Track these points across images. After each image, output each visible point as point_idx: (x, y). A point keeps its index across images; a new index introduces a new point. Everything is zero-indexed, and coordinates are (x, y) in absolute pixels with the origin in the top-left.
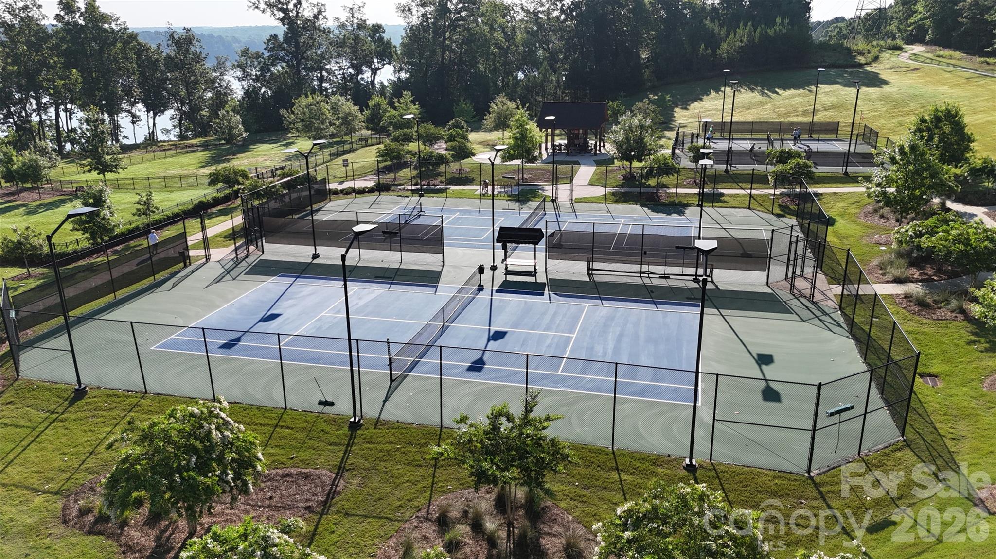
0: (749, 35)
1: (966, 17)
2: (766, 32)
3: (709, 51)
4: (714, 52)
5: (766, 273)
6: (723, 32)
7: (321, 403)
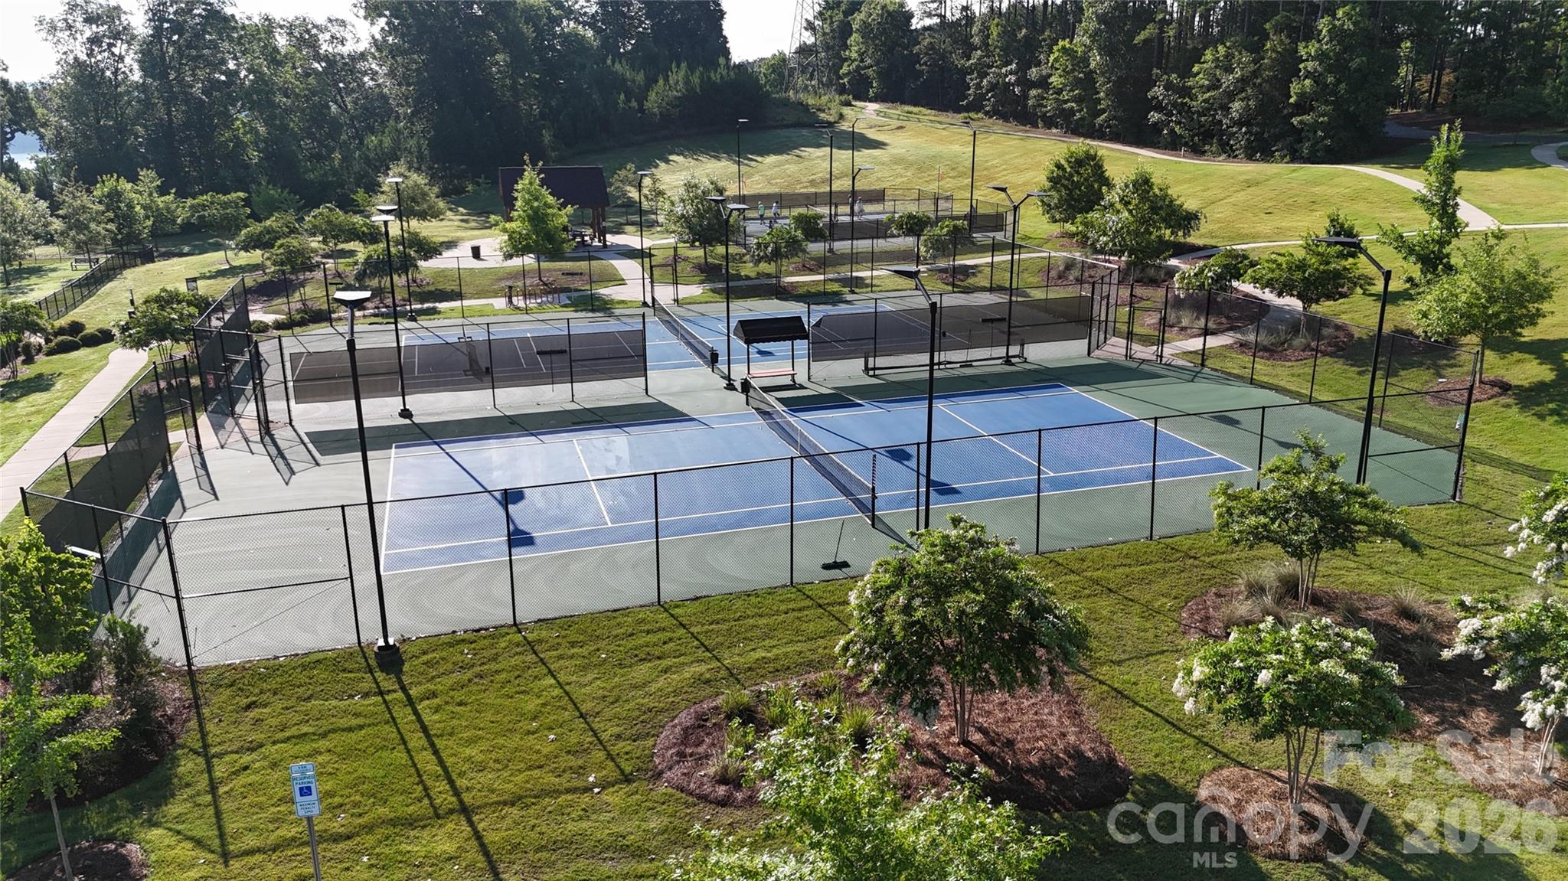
0: (687, 82)
1: (925, 64)
2: (709, 78)
3: (634, 104)
4: (641, 105)
5: (1087, 341)
6: (640, 78)
7: (826, 567)
